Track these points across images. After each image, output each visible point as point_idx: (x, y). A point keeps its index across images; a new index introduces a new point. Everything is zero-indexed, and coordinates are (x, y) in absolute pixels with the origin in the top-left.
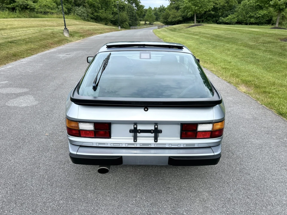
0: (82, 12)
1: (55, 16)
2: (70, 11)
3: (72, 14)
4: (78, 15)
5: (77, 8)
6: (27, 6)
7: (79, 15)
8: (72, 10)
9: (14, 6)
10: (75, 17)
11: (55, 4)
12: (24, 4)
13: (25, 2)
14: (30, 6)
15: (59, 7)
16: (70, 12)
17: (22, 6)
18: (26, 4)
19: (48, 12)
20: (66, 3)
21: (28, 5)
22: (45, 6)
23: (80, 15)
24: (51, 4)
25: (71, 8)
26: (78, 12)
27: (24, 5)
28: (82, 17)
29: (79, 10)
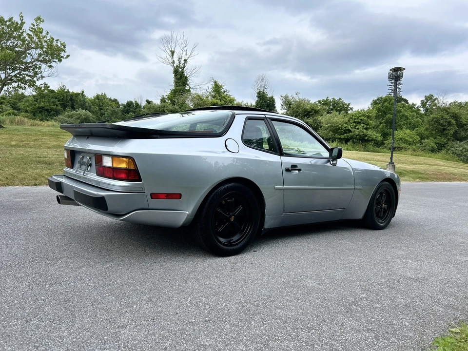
0: (464, 150)
1: (410, 152)
2: (443, 148)
3: (443, 152)
4: (455, 154)
5: (457, 144)
6: (364, 137)
7: (457, 155)
8: (446, 146)
9: (348, 136)
10: (447, 157)
11: (418, 137)
12: (361, 134)
13: (363, 132)
14: (369, 137)
15: (423, 141)
16: (441, 150)
17: (358, 137)
18: (363, 134)
19: (402, 148)
20: (439, 136)
21: (366, 136)
22: (401, 139)
23: (459, 154)
24: (411, 137)
25: (445, 144)
26: (456, 150)
27: (360, 136)
28: (462, 158)
29: (460, 146)
